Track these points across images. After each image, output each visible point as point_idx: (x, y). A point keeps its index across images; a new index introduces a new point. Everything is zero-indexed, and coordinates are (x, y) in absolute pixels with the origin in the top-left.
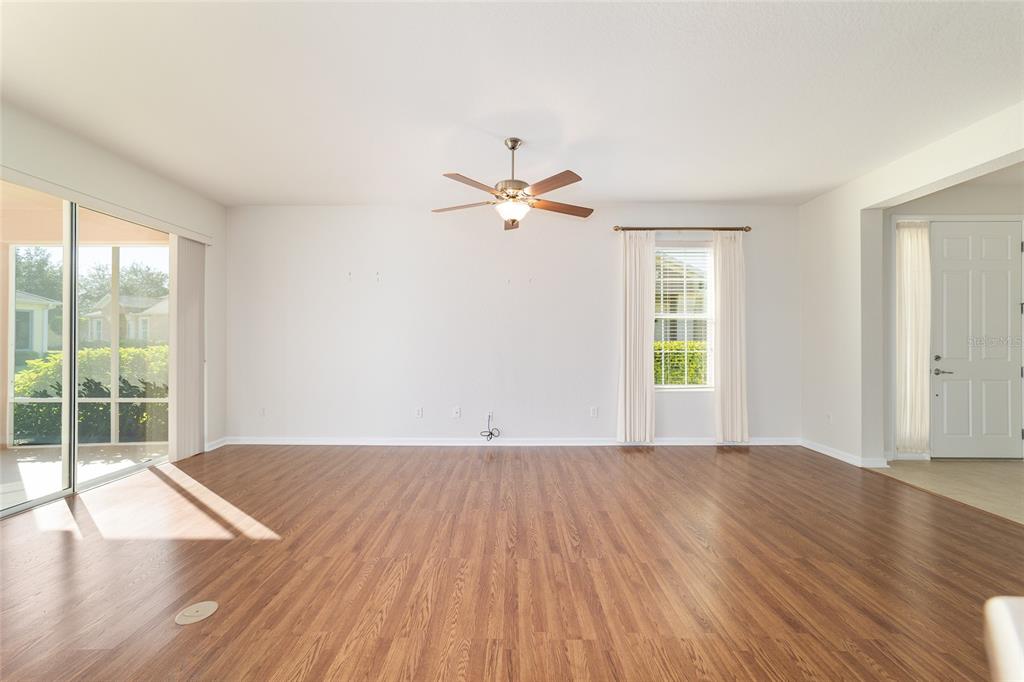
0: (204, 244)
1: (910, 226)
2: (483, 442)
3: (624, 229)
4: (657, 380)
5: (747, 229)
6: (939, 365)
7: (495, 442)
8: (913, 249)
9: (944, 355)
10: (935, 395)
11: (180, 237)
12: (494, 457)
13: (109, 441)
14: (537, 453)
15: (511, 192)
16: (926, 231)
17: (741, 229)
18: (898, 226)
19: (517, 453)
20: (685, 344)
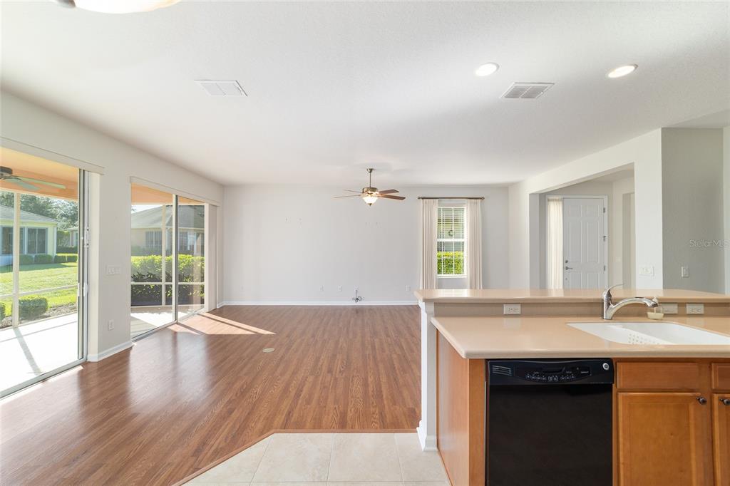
0: (216, 206)
1: (553, 200)
2: (354, 303)
3: (423, 198)
4: (439, 272)
5: (482, 198)
6: (567, 265)
7: (359, 303)
8: (555, 212)
9: (570, 261)
10: (565, 279)
11: (210, 205)
12: (358, 311)
13: (161, 304)
14: (380, 308)
15: (369, 192)
16: (561, 203)
17: (480, 198)
18: (549, 200)
19: (371, 309)
20: (453, 254)
